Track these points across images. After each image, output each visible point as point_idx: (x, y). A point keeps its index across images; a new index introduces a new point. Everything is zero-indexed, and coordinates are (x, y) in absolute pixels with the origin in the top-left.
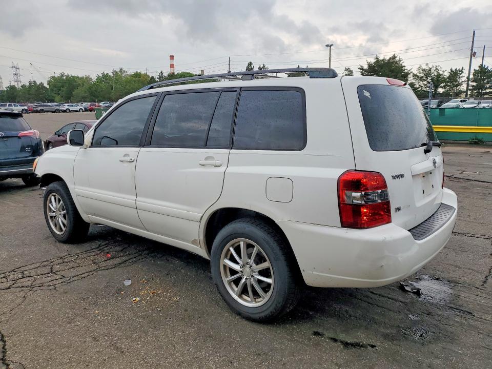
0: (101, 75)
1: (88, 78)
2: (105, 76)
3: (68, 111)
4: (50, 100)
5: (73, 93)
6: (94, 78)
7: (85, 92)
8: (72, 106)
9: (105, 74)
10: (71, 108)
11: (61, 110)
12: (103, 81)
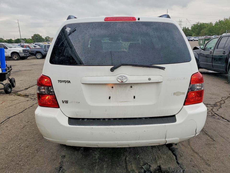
0: (218, 21)
1: (211, 24)
2: (220, 22)
3: (193, 40)
4: (190, 35)
5: (201, 31)
6: (214, 23)
7: (207, 31)
8: (196, 38)
9: (221, 20)
10: (195, 39)
11: (190, 40)
12: (219, 24)
